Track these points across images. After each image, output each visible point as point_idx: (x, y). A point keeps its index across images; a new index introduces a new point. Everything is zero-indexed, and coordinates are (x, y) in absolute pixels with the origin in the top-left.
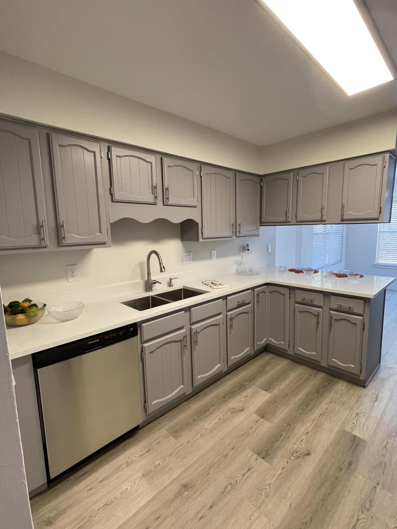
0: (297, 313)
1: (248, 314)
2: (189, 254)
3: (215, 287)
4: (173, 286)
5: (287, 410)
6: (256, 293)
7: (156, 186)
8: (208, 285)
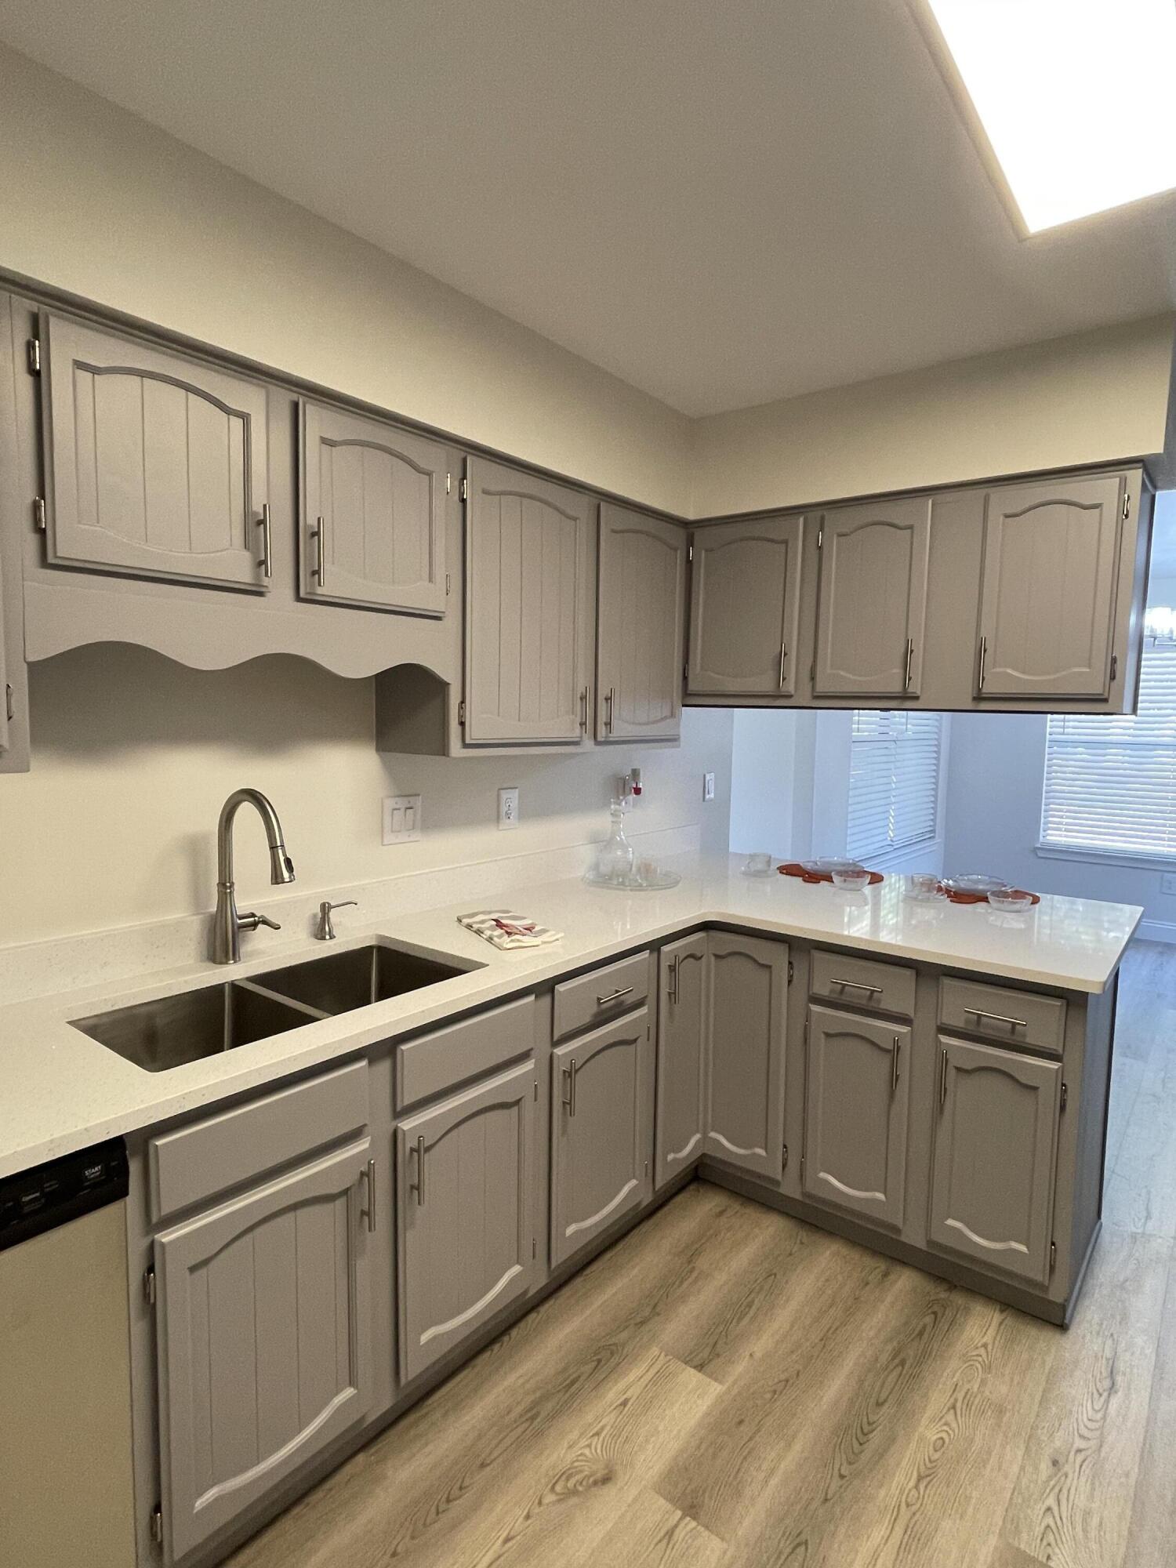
0: (818, 1042)
1: (634, 1045)
2: (408, 806)
3: (506, 941)
4: (332, 937)
5: (788, 1463)
6: (664, 965)
7: (262, 518)
8: (479, 932)
